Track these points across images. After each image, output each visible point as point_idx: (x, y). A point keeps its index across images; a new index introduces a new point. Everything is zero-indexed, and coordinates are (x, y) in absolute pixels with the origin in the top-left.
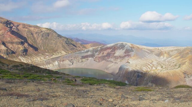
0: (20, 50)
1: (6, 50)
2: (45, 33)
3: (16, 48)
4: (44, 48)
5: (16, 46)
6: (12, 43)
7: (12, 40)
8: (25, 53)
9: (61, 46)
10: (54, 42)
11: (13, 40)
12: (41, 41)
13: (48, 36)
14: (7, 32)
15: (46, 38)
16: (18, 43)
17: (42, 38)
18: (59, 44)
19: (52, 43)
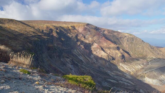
0: (118, 56)
1: (107, 56)
2: (130, 37)
3: (114, 54)
4: (132, 53)
5: (114, 52)
6: (109, 48)
7: (108, 45)
8: (123, 60)
9: (148, 51)
10: (141, 46)
11: (110, 45)
12: (127, 45)
13: (133, 40)
14: (101, 37)
15: (132, 43)
16: (114, 49)
17: (128, 43)
18: (146, 49)
19: (138, 48)
